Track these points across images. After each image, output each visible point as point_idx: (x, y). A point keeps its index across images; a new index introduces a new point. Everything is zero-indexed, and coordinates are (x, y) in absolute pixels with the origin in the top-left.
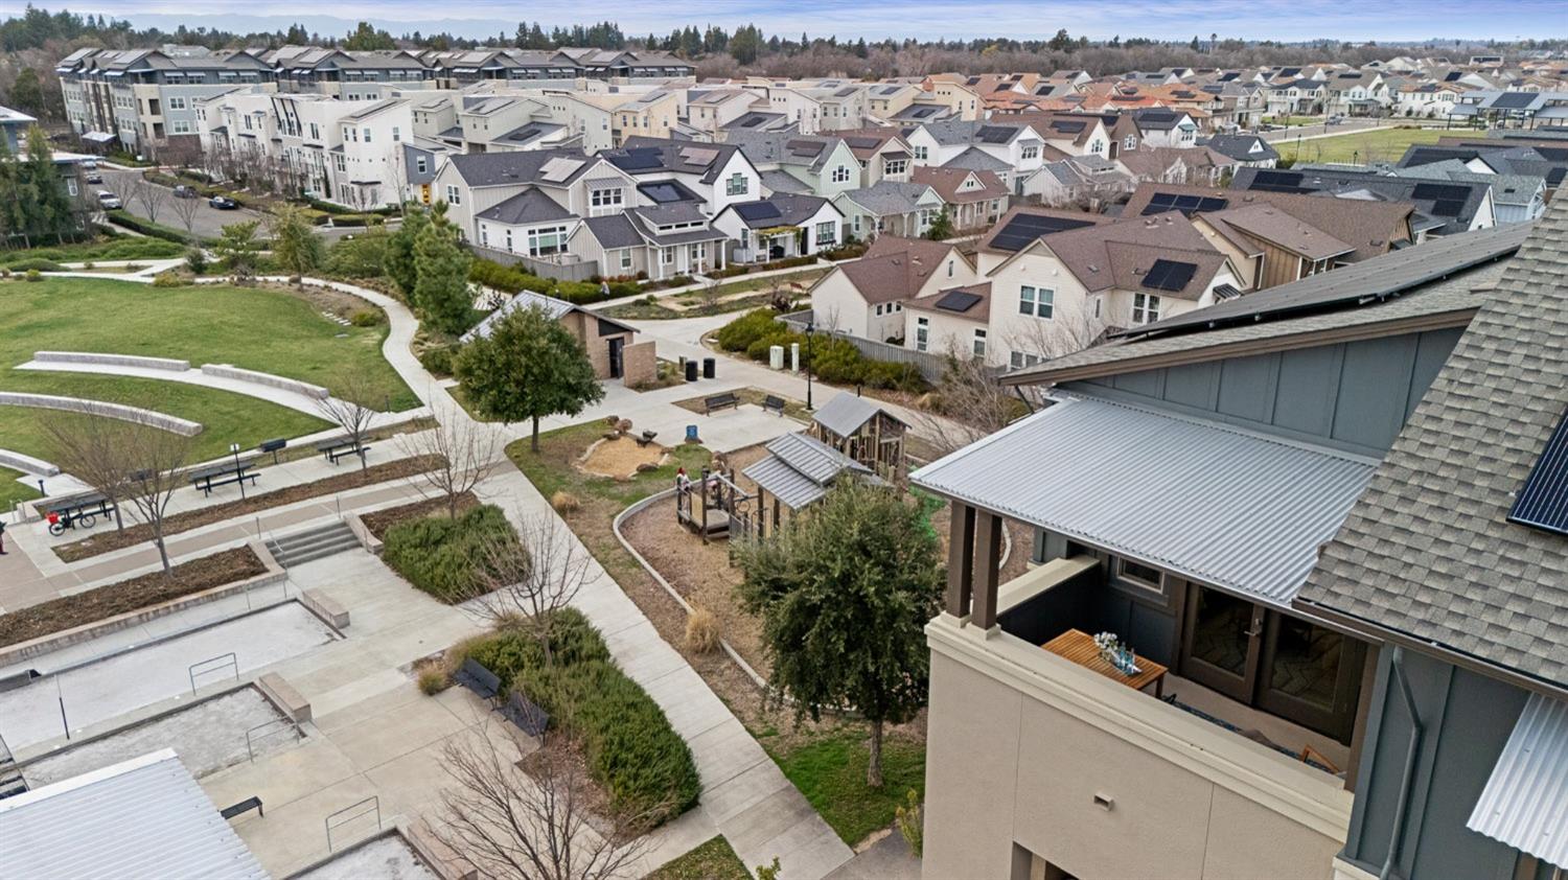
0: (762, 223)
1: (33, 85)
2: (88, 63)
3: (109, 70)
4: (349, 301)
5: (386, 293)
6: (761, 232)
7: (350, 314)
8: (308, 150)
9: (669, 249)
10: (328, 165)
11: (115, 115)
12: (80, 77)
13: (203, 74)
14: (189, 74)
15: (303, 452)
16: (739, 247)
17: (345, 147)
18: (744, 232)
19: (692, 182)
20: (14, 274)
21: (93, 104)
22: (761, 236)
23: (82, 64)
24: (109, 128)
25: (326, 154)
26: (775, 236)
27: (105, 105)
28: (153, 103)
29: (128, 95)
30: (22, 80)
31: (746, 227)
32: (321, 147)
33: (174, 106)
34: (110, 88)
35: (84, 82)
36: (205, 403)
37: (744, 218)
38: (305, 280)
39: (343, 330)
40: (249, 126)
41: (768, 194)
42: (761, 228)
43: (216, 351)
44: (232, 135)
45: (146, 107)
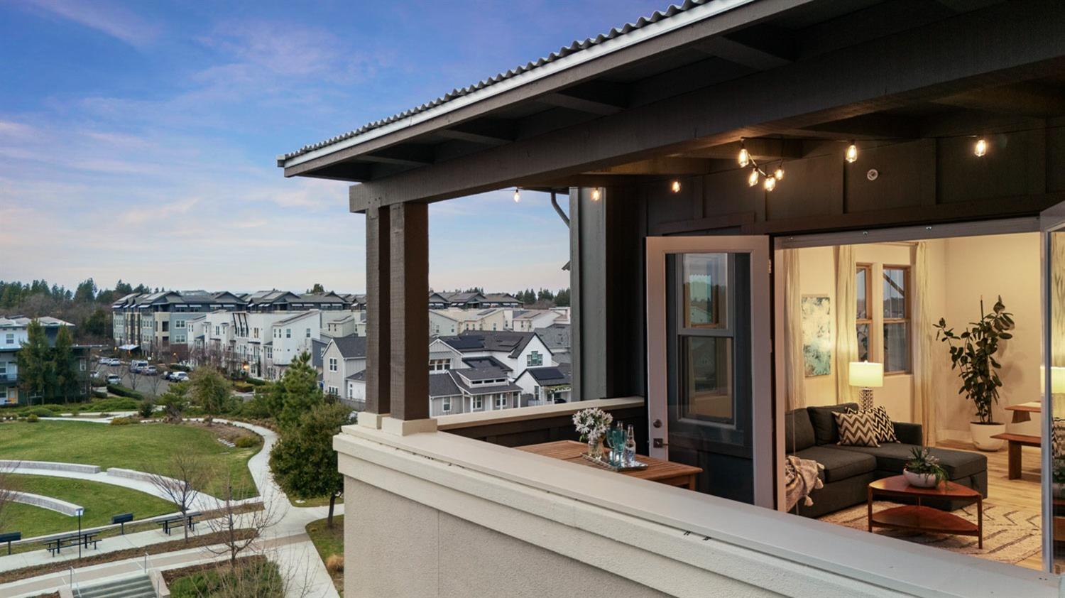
0: (549, 382)
1: (101, 320)
2: (131, 302)
3: (142, 304)
4: (242, 433)
5: (269, 428)
6: (548, 388)
7: (235, 441)
8: (251, 346)
9: (479, 398)
10: (262, 354)
11: (141, 333)
12: (125, 310)
13: (200, 306)
14: (191, 306)
15: (148, 527)
16: (532, 399)
17: (274, 344)
18: (536, 388)
19: (503, 358)
20: (20, 418)
21: (129, 327)
22: (549, 391)
23: (127, 302)
24: (136, 341)
25: (261, 347)
26: (558, 391)
27: (136, 327)
28: (165, 325)
29: (149, 319)
30: (94, 317)
31: (538, 385)
32: (259, 343)
33: (178, 326)
34: (141, 316)
35: (127, 313)
36: (96, 494)
37: (536, 378)
38: (215, 420)
39: (229, 449)
40: (218, 333)
41: (556, 365)
42: (548, 386)
43: (126, 462)
44: (207, 340)
45: (160, 326)
